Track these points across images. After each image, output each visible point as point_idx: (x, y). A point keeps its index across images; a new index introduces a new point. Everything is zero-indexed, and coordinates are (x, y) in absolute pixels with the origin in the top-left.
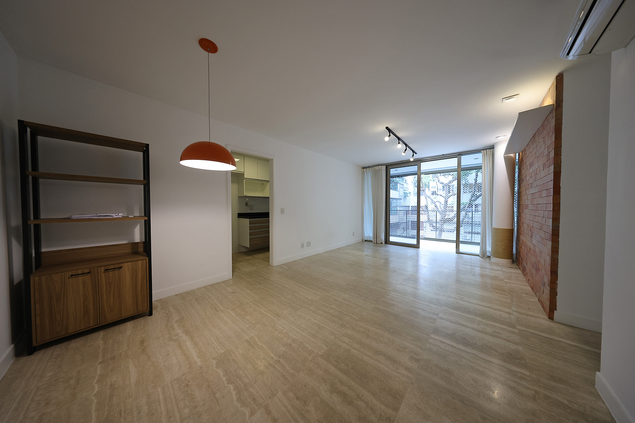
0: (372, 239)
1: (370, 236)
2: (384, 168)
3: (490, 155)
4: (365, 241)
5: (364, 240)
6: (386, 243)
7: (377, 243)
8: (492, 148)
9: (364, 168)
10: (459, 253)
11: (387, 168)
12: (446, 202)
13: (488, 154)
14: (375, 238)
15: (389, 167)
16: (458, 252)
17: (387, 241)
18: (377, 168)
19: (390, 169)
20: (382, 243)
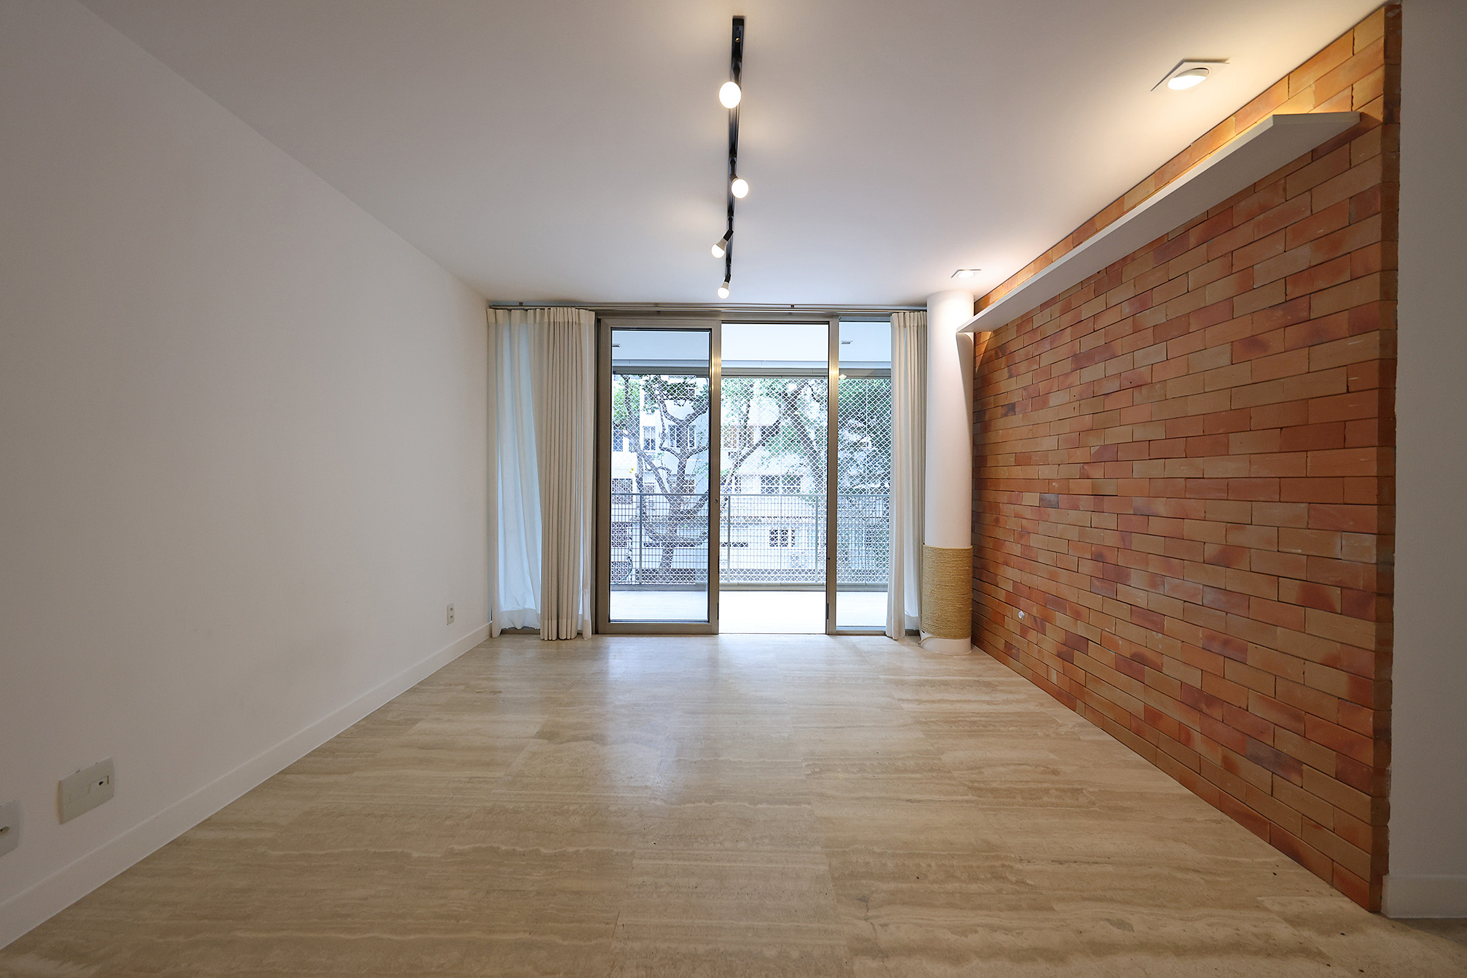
0: (535, 623)
1: (525, 610)
2: (588, 319)
3: (912, 329)
4: (503, 632)
5: (496, 633)
6: (596, 632)
7: (558, 638)
8: (920, 308)
9: (495, 306)
10: (835, 632)
11: (598, 321)
12: (682, 468)
13: (908, 325)
14: (550, 619)
15: (608, 322)
16: (832, 630)
17: (602, 625)
18: (560, 315)
19: (612, 329)
20: (580, 634)
